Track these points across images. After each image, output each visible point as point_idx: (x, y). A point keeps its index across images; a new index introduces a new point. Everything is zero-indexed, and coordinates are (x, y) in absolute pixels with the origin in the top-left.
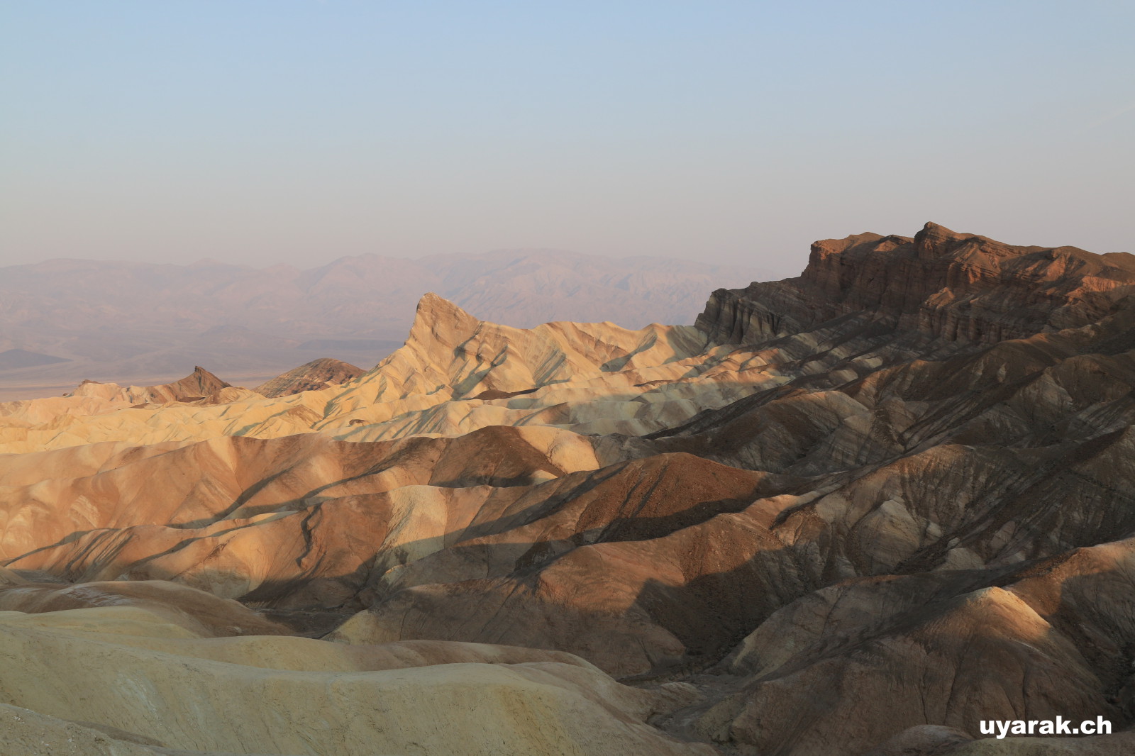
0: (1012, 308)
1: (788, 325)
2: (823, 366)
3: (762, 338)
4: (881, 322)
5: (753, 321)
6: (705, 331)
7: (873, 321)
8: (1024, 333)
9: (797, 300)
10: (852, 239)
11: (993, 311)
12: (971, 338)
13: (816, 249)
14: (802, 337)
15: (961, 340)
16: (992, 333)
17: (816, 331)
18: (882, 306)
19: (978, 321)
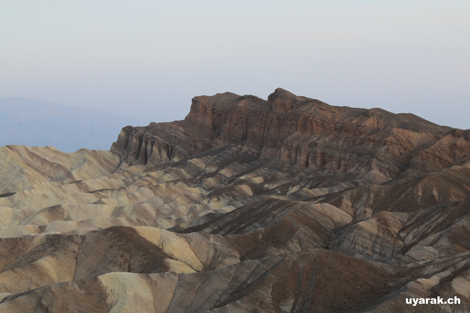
0: (346, 147)
1: (179, 152)
2: (217, 181)
3: (161, 160)
4: (248, 152)
5: (155, 149)
6: (118, 154)
7: (242, 152)
8: (358, 164)
9: (184, 136)
10: (218, 96)
11: (332, 148)
12: (319, 166)
13: (196, 101)
14: (194, 161)
15: (312, 166)
16: (334, 162)
17: (204, 157)
18: (247, 142)
19: (323, 155)
